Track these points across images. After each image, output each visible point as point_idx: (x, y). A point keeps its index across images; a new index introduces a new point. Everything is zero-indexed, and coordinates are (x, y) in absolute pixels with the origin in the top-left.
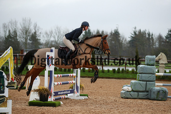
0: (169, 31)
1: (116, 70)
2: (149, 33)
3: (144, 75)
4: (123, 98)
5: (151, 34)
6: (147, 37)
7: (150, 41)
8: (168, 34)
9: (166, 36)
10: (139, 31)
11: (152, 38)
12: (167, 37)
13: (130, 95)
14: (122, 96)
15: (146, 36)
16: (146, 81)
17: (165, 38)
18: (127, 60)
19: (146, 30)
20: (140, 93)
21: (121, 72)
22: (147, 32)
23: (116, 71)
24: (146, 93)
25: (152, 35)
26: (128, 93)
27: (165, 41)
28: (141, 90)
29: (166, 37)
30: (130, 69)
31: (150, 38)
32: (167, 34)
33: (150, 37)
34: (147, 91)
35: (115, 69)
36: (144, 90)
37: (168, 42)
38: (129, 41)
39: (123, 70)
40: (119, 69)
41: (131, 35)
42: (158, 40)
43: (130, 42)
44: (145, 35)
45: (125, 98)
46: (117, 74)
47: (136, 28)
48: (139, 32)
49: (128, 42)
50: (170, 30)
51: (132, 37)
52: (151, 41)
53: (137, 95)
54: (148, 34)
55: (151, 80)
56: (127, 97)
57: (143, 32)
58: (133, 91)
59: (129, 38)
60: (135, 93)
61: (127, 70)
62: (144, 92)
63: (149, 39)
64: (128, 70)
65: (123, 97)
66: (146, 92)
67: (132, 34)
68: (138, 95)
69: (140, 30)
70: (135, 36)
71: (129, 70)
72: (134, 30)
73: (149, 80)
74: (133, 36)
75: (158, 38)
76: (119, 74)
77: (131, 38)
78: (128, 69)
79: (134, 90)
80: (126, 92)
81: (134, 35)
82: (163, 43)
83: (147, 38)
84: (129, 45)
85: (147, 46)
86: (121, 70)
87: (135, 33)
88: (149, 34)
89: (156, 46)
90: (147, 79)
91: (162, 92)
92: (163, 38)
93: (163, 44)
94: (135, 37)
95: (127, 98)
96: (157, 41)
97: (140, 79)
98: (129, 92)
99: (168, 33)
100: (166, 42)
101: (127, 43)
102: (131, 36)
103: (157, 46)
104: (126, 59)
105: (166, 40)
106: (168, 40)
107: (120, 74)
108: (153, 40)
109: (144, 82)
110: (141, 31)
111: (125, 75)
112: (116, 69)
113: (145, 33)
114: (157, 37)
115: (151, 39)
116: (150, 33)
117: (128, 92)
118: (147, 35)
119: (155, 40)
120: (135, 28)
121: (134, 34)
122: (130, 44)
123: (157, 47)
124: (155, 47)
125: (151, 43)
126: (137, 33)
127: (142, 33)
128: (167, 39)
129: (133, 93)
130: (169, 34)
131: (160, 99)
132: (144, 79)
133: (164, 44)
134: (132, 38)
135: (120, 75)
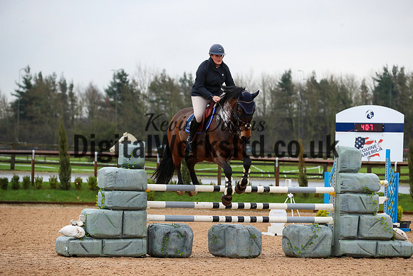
0: (115, 77)
1: (10, 180)
2: (62, 82)
3: (117, 193)
4: (62, 255)
5: (68, 86)
6: (59, 92)
7: (68, 104)
8: (112, 83)
9: (108, 88)
10: (38, 78)
11: (71, 94)
12: (110, 92)
13: (83, 247)
14: (59, 252)
15: (54, 90)
16: (124, 210)
17: (104, 94)
18: (36, 154)
19: (54, 75)
20: (107, 242)
21: (21, 186)
22: (57, 80)
23: (9, 184)
24: (122, 241)
25: (72, 86)
26: (76, 241)
27: (104, 100)
28: (111, 233)
29: (107, 91)
30: (46, 179)
31: (66, 95)
32: (110, 85)
33: (67, 93)
34: (125, 235)
35: (6, 180)
36: (119, 232)
37: (113, 105)
38: (11, 103)
39: (26, 180)
40: (16, 179)
41: (17, 88)
42: (88, 101)
43: (15, 105)
44: (52, 88)
45: (69, 257)
46: (12, 191)
47: (31, 71)
48: (37, 80)
49: (10, 105)
50: (116, 74)
51: (21, 93)
52: (70, 103)
53: (100, 248)
54: (60, 83)
55: (136, 205)
56: (75, 253)
57: (47, 80)
58: (90, 236)
59: (12, 95)
60: (95, 241)
61: (37, 181)
62: (118, 239)
63: (63, 97)
64: (40, 181)
65: (64, 254)
66: (124, 238)
67: (20, 86)
68: (103, 247)
69: (40, 75)
70: (26, 89)
71: (44, 181)
72: (24, 74)
73: (131, 206)
74: (21, 90)
75: (86, 93)
76: (17, 191)
77: (17, 96)
78: (40, 177)
79: (91, 233)
80: (71, 240)
81: (24, 88)
82: (99, 108)
83: (59, 94)
84: (11, 114)
85: (58, 115)
86: (21, 180)
87: (27, 82)
88: (63, 86)
89: (81, 115)
90: (126, 205)
91: (176, 234)
92: (99, 96)
93: (100, 110)
94: (27, 92)
95: (75, 256)
96: (85, 104)
97: (106, 204)
98: (80, 239)
99: (113, 81)
100: (107, 104)
101: (7, 110)
102: (18, 91)
103: (85, 115)
104: (33, 151)
105: (107, 99)
106: (112, 100)
107: (20, 191)
108: (73, 101)
109: (117, 212)
110: (44, 77)
111: (33, 194)
112: (10, 178)
113: (54, 83)
114: (83, 92)
115: (69, 98)
116: (65, 81)
117: (76, 238)
118: (58, 87)
119: (79, 99)
120: (28, 70)
121: (24, 85)
122: (15, 110)
123: (85, 118)
124: (81, 119)
125: (70, 108)
126: (33, 82)
127: (46, 83)
128: (111, 97)
129: (90, 241)
130: (114, 84)
131: (172, 253)
132: (118, 204)
133: (103, 109)
134: (18, 94)
135: (21, 194)
